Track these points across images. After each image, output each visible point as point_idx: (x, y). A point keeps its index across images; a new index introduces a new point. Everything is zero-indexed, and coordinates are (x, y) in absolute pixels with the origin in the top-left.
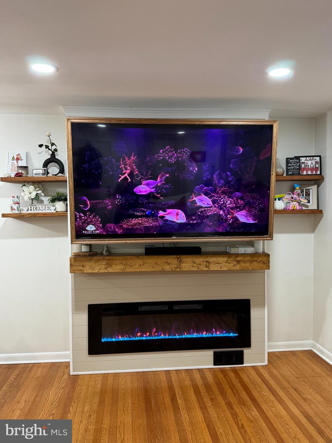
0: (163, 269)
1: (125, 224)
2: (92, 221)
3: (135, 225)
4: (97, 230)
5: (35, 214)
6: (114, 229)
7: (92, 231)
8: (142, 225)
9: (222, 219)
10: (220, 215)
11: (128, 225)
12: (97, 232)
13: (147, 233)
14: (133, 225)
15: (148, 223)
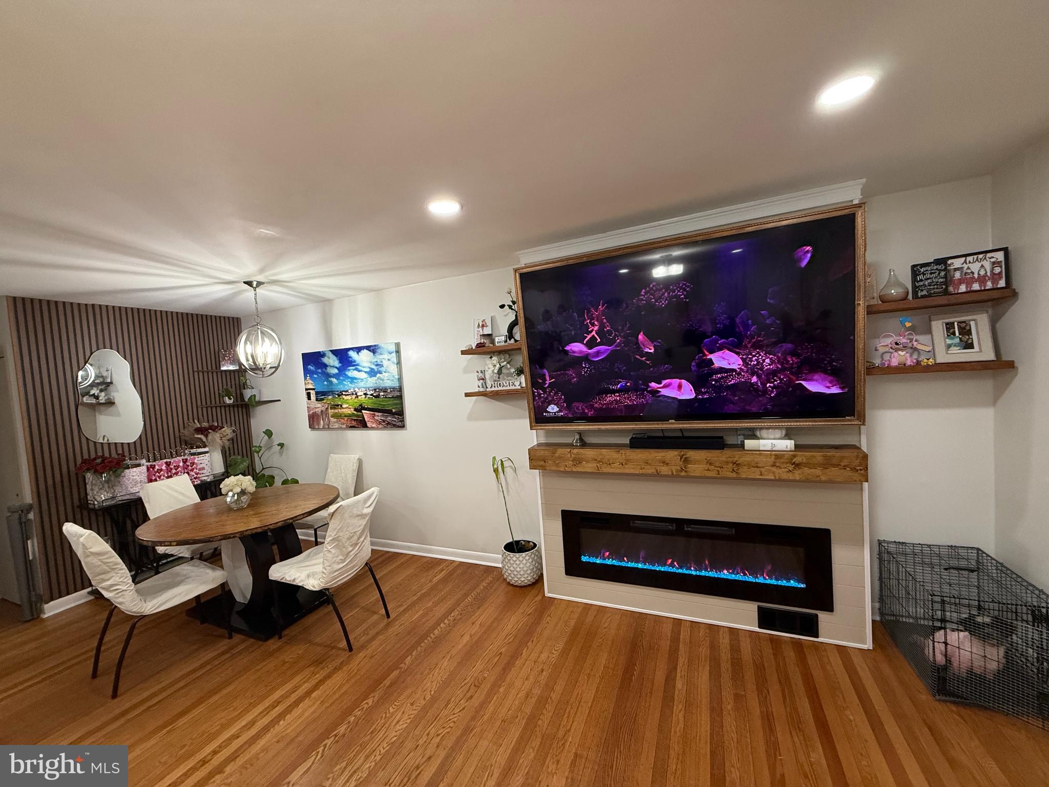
0: (657, 471)
1: (596, 403)
2: (553, 399)
3: (611, 404)
4: (560, 411)
5: (497, 391)
6: (583, 410)
7: (555, 413)
8: (621, 403)
9: (757, 390)
10: (752, 384)
11: (601, 404)
12: (560, 414)
13: (629, 415)
14: (608, 404)
15: (631, 400)
